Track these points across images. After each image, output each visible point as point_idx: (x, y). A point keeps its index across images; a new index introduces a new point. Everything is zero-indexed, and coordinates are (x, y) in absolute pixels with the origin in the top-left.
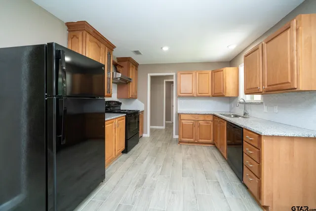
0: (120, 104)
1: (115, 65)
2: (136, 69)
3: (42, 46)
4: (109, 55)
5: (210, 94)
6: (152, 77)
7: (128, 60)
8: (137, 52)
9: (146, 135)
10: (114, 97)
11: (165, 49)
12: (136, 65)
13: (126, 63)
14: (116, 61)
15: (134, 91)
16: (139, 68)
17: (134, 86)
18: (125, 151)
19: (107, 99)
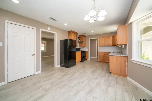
0: (80, 49)
1: (79, 38)
2: (85, 38)
3: (67, 39)
4: (77, 35)
5: (112, 45)
6: (90, 40)
7: (82, 35)
8: (84, 33)
9: (89, 59)
10: (78, 47)
11: (92, 32)
12: (85, 36)
13: (82, 36)
14: (79, 36)
15: (84, 45)
16: (86, 37)
17: (84, 43)
18: (81, 62)
19: (76, 47)
